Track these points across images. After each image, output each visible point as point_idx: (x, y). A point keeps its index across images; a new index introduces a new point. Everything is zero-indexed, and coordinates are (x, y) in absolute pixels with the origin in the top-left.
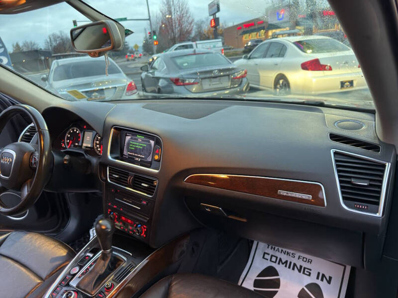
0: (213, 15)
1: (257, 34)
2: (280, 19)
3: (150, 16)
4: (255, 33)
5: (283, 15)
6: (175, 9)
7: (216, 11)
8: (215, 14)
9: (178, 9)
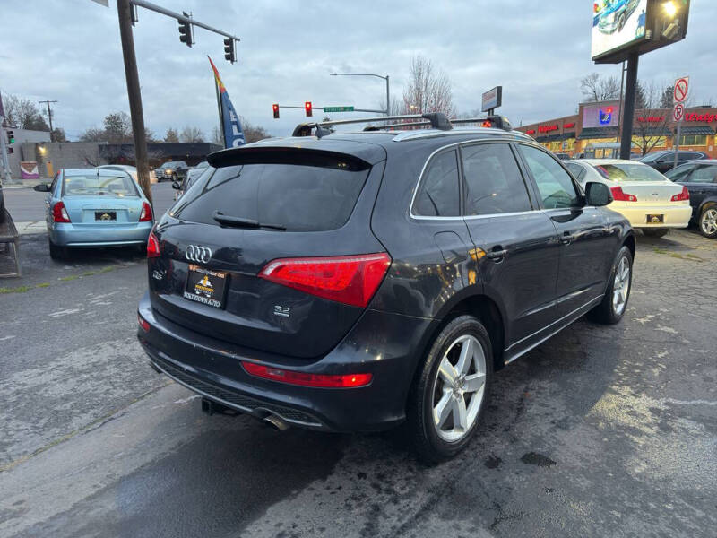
0: (489, 110)
1: (560, 144)
2: (602, 123)
3: (388, 108)
4: (558, 142)
5: (610, 115)
6: (427, 98)
7: (495, 104)
8: (493, 109)
9: (433, 99)
